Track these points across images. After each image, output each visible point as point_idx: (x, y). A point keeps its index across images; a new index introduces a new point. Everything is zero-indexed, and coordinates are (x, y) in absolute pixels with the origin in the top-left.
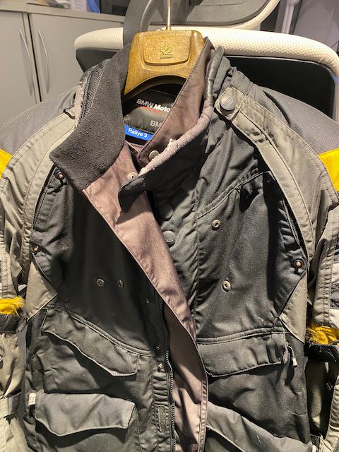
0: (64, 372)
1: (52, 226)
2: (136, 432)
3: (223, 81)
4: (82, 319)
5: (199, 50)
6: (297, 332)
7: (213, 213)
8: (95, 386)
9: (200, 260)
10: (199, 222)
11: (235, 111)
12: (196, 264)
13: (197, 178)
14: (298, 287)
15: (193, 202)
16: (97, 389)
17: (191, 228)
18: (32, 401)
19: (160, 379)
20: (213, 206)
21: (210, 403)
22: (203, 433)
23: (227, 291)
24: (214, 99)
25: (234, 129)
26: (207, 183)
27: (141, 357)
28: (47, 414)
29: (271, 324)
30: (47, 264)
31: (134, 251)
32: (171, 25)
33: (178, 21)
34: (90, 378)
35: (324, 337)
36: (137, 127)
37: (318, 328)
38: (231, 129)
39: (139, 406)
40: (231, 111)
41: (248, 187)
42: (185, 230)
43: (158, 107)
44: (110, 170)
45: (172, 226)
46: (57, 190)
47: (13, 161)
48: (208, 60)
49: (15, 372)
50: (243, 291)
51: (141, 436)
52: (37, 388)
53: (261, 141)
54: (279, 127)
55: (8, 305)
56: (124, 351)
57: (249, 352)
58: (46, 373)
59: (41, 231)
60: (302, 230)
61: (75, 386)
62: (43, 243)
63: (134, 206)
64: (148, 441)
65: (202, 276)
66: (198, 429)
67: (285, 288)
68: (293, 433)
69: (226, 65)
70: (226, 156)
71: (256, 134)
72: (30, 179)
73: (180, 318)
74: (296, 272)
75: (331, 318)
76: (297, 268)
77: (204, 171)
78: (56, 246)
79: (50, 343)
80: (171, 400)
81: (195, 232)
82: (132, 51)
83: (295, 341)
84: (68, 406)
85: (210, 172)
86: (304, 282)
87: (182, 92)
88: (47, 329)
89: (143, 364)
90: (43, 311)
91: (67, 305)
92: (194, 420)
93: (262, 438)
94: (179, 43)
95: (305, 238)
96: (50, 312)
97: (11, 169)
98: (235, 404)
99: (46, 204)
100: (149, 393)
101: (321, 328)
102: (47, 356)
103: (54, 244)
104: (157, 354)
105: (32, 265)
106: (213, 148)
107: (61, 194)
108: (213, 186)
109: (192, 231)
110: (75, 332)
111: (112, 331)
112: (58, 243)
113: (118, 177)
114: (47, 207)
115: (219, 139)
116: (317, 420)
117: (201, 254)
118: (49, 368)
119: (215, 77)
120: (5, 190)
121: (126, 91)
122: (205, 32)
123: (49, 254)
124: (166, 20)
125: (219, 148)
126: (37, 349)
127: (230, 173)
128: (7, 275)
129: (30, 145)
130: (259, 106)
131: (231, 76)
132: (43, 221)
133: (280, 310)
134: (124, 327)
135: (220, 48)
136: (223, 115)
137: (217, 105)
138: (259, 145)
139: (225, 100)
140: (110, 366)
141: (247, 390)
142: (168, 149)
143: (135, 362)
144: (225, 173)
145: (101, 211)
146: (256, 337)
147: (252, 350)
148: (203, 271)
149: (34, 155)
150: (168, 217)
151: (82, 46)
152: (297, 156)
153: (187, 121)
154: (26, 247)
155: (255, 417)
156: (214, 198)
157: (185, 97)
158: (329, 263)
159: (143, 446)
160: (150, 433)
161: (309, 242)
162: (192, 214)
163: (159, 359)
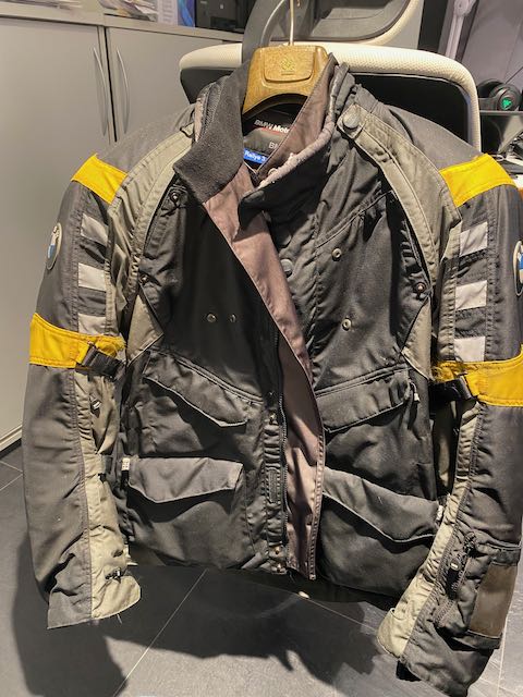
0: (163, 430)
1: (162, 254)
2: (243, 503)
3: (347, 99)
4: (189, 363)
5: (322, 65)
6: (419, 366)
7: (334, 241)
8: (200, 447)
9: (319, 296)
10: (319, 251)
11: (359, 130)
12: (314, 301)
13: (318, 201)
14: (421, 315)
15: (313, 228)
16: (200, 451)
17: (309, 257)
18: (125, 467)
19: (272, 434)
20: (334, 232)
21: (327, 469)
22: (319, 499)
23: (347, 329)
24: (337, 117)
25: (358, 148)
26: (328, 207)
27: (252, 405)
28: (142, 480)
29: (393, 362)
30: (156, 295)
31: (250, 271)
32: (294, 41)
33: (301, 37)
34: (193, 435)
35: (450, 373)
36: (255, 150)
37: (443, 365)
38: (354, 149)
39: (247, 467)
40: (354, 129)
41: (372, 213)
42: (303, 259)
43: (278, 128)
44: (229, 186)
45: (290, 254)
46: (171, 213)
47: (128, 179)
48: (331, 76)
49: (110, 428)
50: (364, 329)
51: (248, 508)
52: (132, 453)
53: (385, 161)
54: (403, 145)
55: (108, 344)
56: (233, 396)
57: (371, 399)
58: (144, 431)
59: (152, 258)
60: (424, 250)
61: (176, 447)
62: (153, 273)
63: (251, 225)
64: (255, 514)
65: (321, 317)
66: (313, 495)
67: (406, 317)
68: (417, 489)
69: (350, 81)
70: (349, 177)
71: (380, 154)
72: (143, 199)
73: (296, 353)
74: (418, 298)
75: (456, 349)
76: (419, 292)
77: (325, 194)
78: (166, 277)
79: (151, 395)
80: (283, 461)
81: (314, 263)
82: (252, 67)
83: (418, 378)
84: (166, 470)
85: (332, 194)
86: (427, 309)
87: (303, 109)
88: (148, 375)
89: (254, 413)
90: (147, 353)
91: (172, 348)
92: (309, 483)
93: (383, 499)
94: (301, 60)
95: (427, 260)
96: (154, 355)
97: (125, 189)
98: (355, 465)
99: (159, 227)
100: (259, 452)
101: (446, 364)
102: (147, 410)
103: (164, 273)
104: (269, 402)
105: (138, 297)
106: (335, 168)
107: (175, 217)
108: (335, 210)
109: (311, 260)
110: (180, 380)
111: (221, 373)
112: (168, 274)
113: (236, 194)
114: (159, 230)
115: (341, 159)
116: (445, 477)
117: (320, 290)
118: (147, 425)
119: (338, 93)
120: (117, 210)
121: (245, 110)
122: (330, 47)
123: (159, 284)
124: (288, 35)
125: (341, 168)
126: (137, 399)
127: (354, 197)
128: (111, 309)
129: (145, 163)
130: (383, 124)
131: (355, 93)
132: (154, 246)
133: (402, 344)
134: (235, 368)
135: (344, 64)
136: (346, 132)
137: (339, 122)
138: (382, 165)
139: (348, 118)
140: (218, 415)
141: (369, 444)
142: (288, 162)
143: (245, 409)
144: (347, 195)
145: (220, 226)
146: (378, 380)
147: (373, 395)
148: (321, 310)
149: (149, 175)
150: (286, 243)
151: (188, 66)
152: (419, 172)
153: (308, 139)
154: (133, 277)
155: (377, 475)
156: (336, 224)
157: (307, 115)
158: (452, 286)
159: (250, 521)
160: (259, 504)
161: (431, 264)
162: (312, 242)
163: (272, 409)
